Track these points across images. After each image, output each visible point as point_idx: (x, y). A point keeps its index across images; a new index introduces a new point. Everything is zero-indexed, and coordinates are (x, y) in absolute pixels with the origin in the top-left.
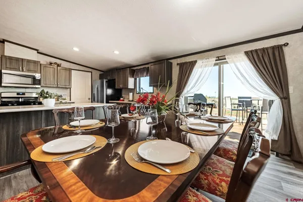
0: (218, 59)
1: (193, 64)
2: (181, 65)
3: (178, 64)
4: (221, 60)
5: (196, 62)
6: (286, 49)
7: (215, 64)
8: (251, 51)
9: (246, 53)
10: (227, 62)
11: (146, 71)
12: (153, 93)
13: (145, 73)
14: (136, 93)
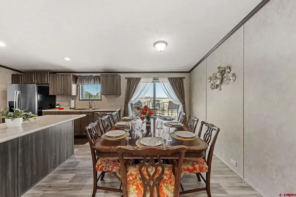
0: (154, 79)
1: (138, 80)
2: (129, 80)
3: (126, 78)
4: (155, 80)
5: (140, 79)
6: (184, 80)
7: (153, 82)
8: (171, 78)
9: (169, 78)
10: (159, 82)
11: (93, 79)
12: (101, 100)
13: (92, 81)
14: (80, 100)
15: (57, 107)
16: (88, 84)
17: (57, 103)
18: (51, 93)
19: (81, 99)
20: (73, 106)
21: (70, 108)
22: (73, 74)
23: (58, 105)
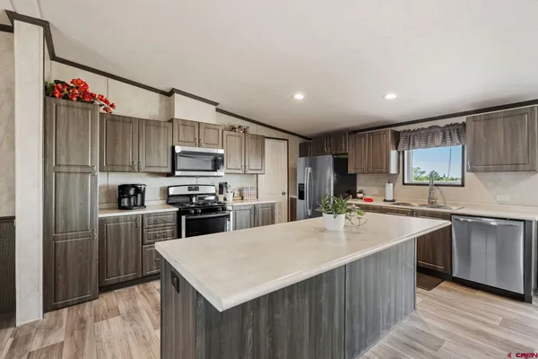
11: (441, 134)
12: (463, 185)
13: (438, 140)
14: (404, 184)
15: (359, 195)
16: (426, 147)
17: (359, 188)
18: (351, 170)
19: (406, 182)
20: (389, 197)
21: (385, 200)
22: (394, 129)
23: (361, 192)
